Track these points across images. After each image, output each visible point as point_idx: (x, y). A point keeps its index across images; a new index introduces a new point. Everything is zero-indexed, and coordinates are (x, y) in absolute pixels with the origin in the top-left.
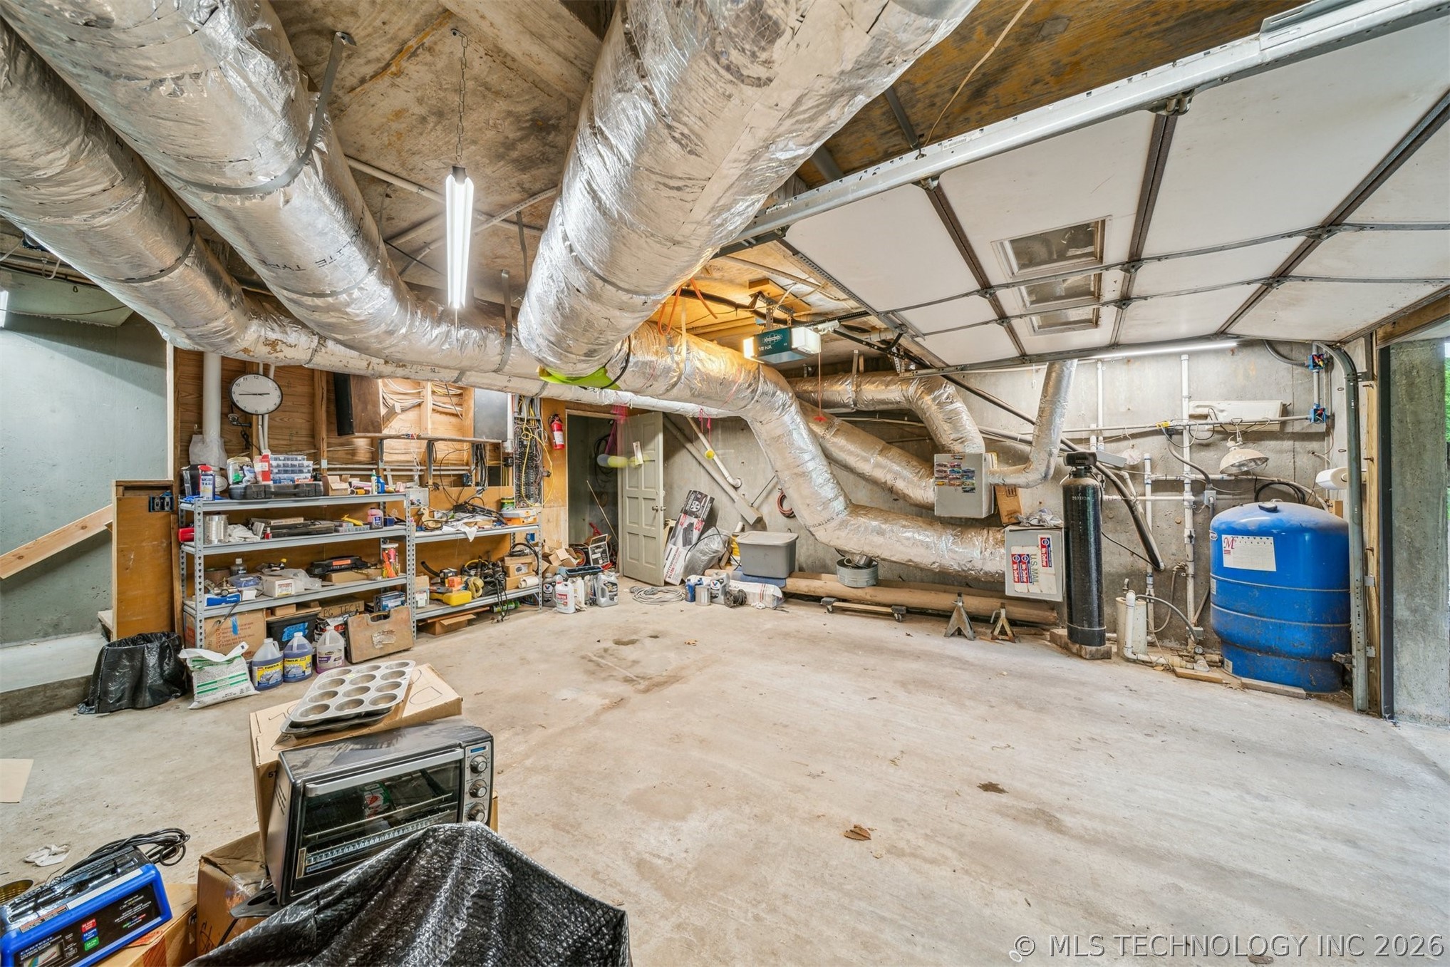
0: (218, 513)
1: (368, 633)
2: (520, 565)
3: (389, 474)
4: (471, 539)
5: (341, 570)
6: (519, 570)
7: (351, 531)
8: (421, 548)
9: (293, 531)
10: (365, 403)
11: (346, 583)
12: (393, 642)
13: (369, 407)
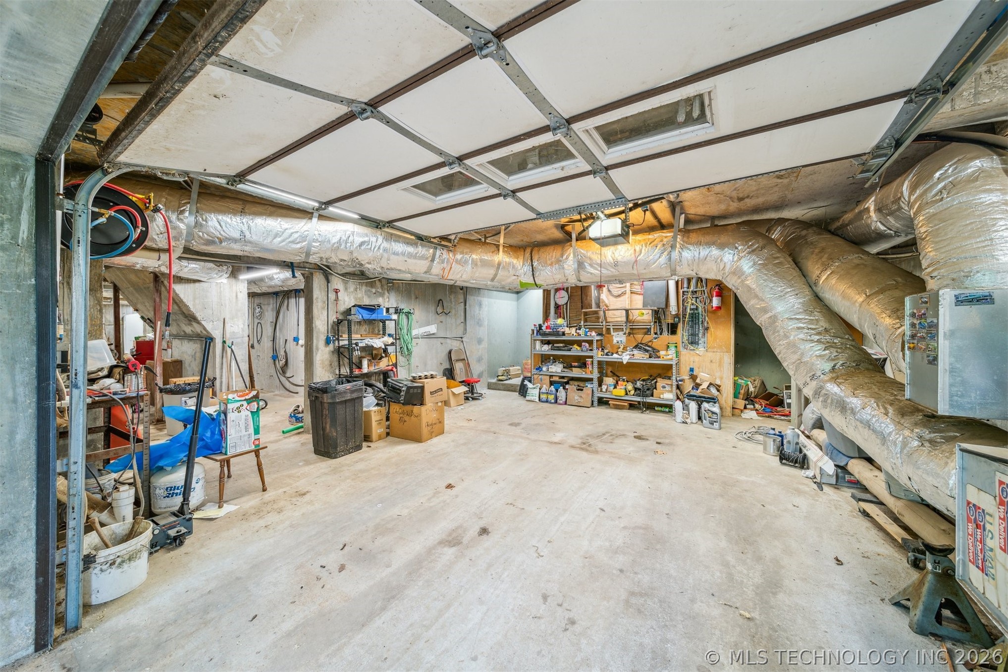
0: (538, 340)
1: (574, 394)
2: (664, 385)
3: (611, 328)
4: (625, 362)
5: (575, 367)
6: (664, 387)
7: (576, 351)
8: (600, 363)
9: (559, 349)
10: (587, 296)
11: (576, 373)
12: (582, 402)
13: (588, 298)
